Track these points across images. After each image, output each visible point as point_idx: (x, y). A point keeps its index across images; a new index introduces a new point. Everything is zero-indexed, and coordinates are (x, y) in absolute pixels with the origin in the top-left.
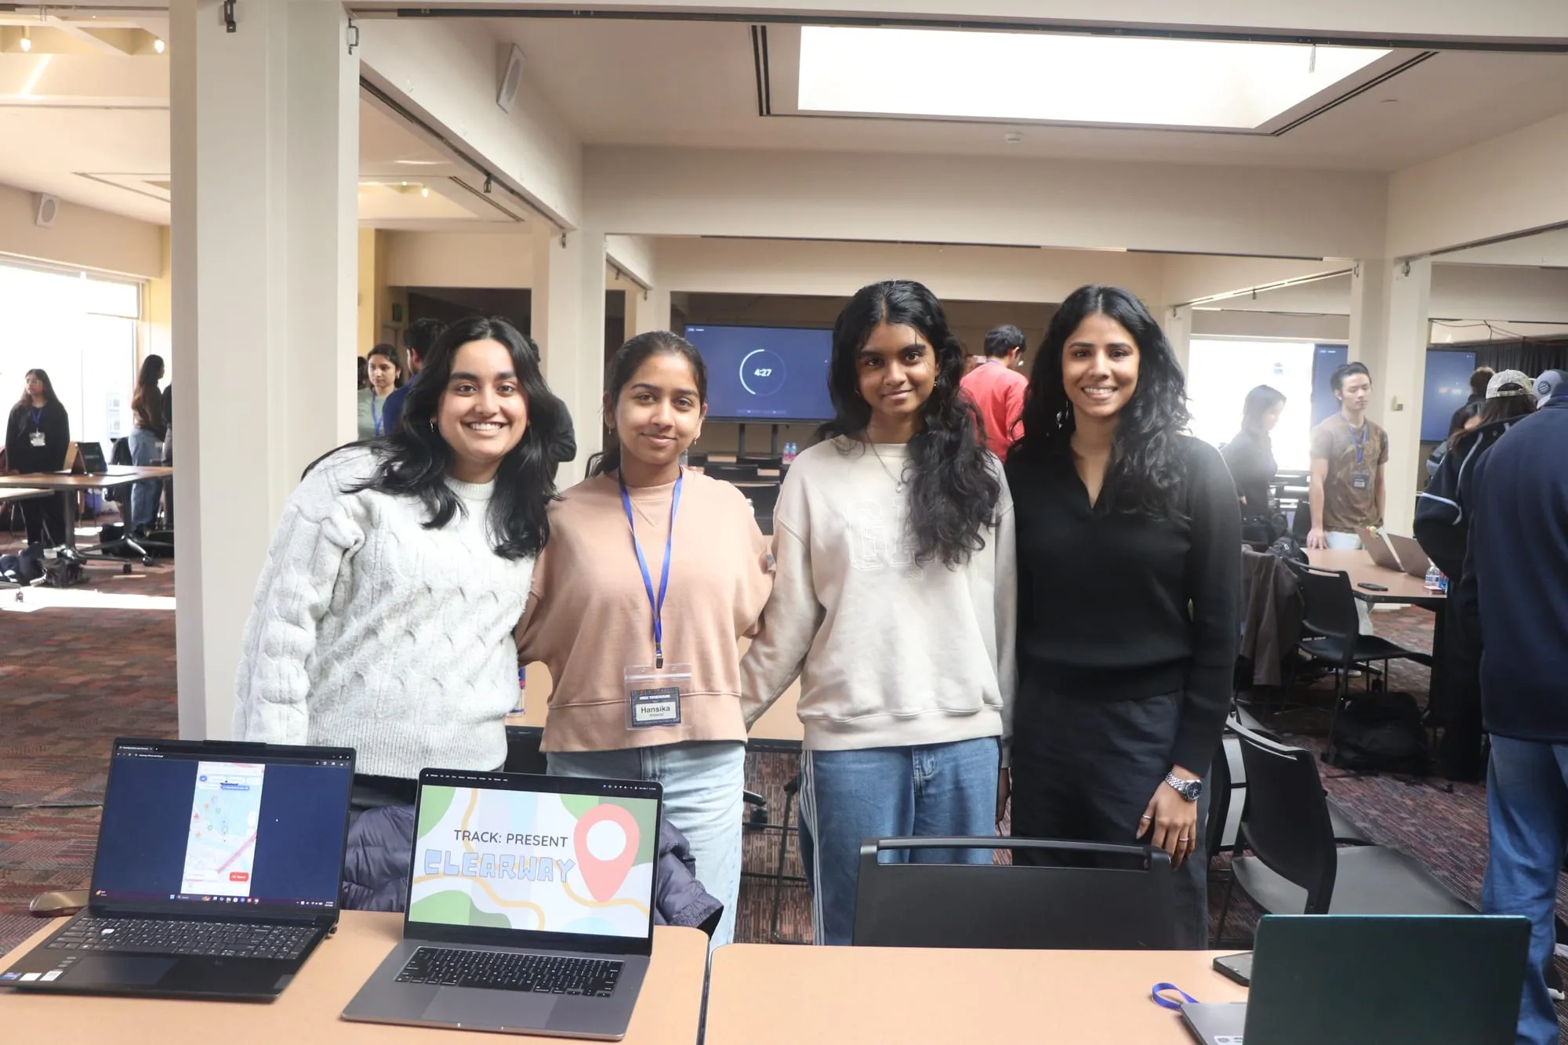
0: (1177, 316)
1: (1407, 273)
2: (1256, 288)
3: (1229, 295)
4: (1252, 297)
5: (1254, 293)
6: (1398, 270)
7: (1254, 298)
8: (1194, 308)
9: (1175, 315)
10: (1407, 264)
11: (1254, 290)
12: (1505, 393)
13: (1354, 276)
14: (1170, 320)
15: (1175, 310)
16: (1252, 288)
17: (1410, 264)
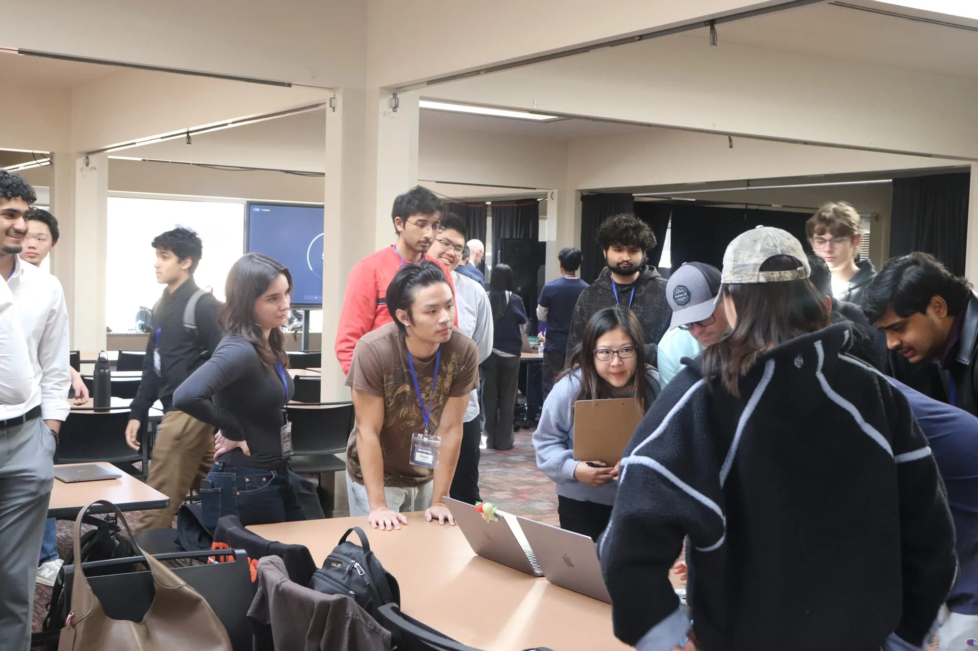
0: (90, 166)
1: (395, 108)
2: (191, 129)
3: (154, 138)
4: (185, 141)
5: (189, 137)
6: (384, 104)
7: (189, 143)
8: (110, 157)
9: (87, 165)
10: (395, 95)
11: (188, 133)
12: (776, 275)
13: (329, 110)
14: (82, 169)
15: (87, 158)
16: (185, 130)
17: (399, 96)
